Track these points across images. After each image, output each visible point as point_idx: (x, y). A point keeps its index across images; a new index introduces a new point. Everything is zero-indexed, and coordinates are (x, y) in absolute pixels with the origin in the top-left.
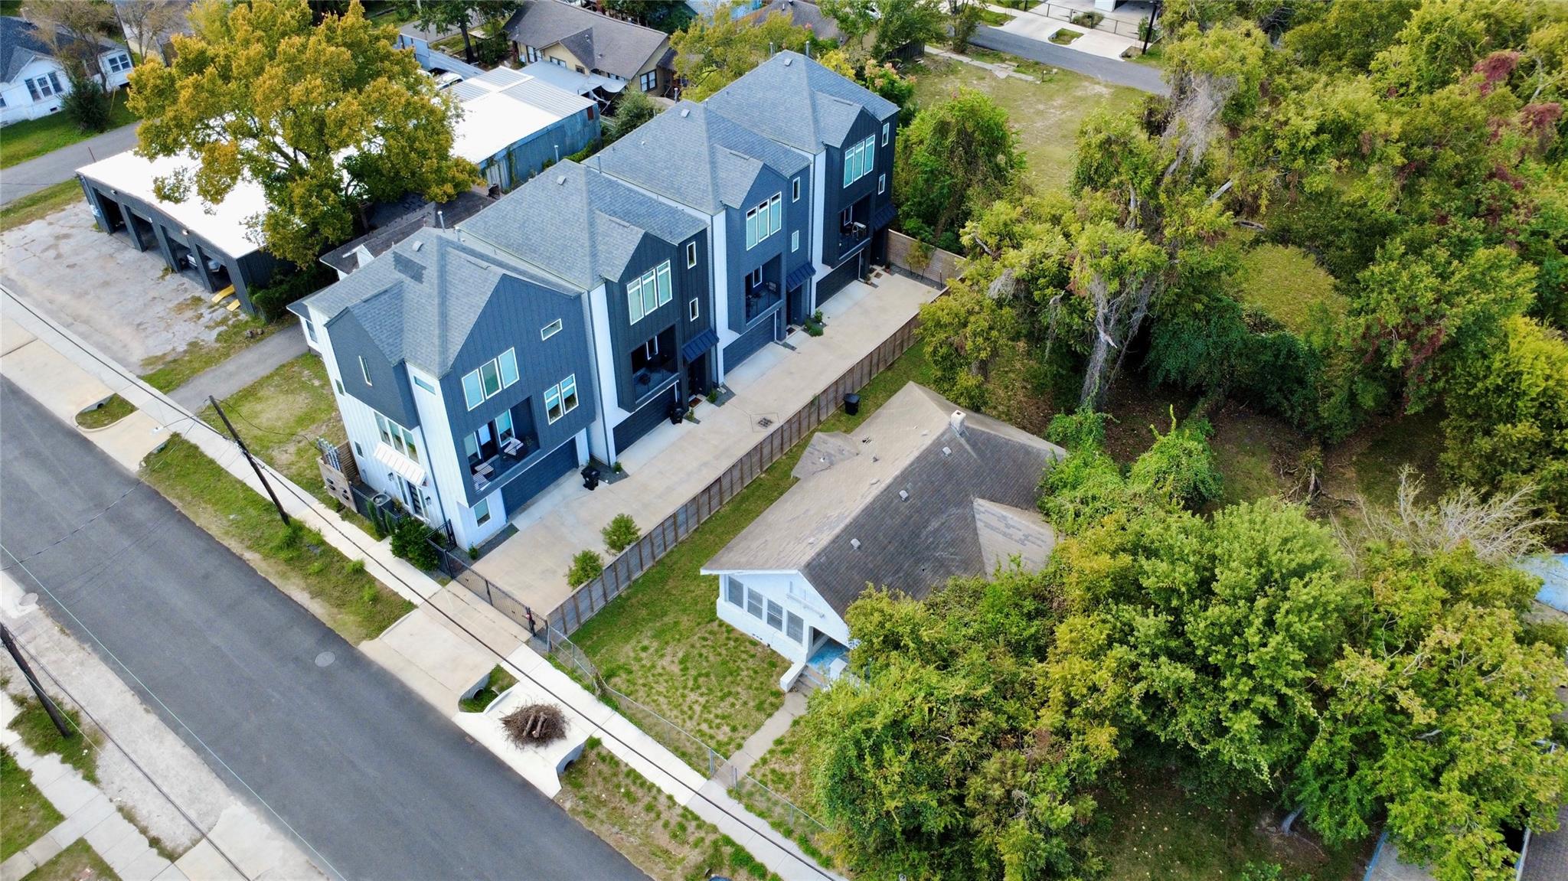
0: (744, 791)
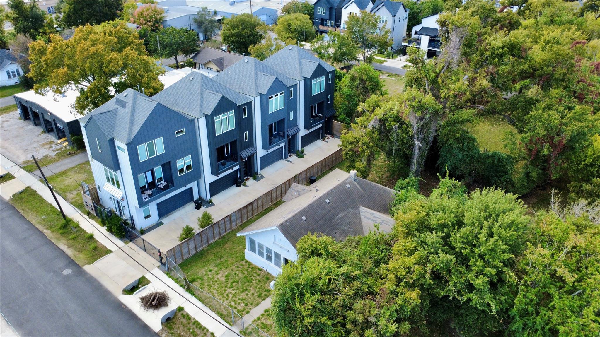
0: (248, 332)
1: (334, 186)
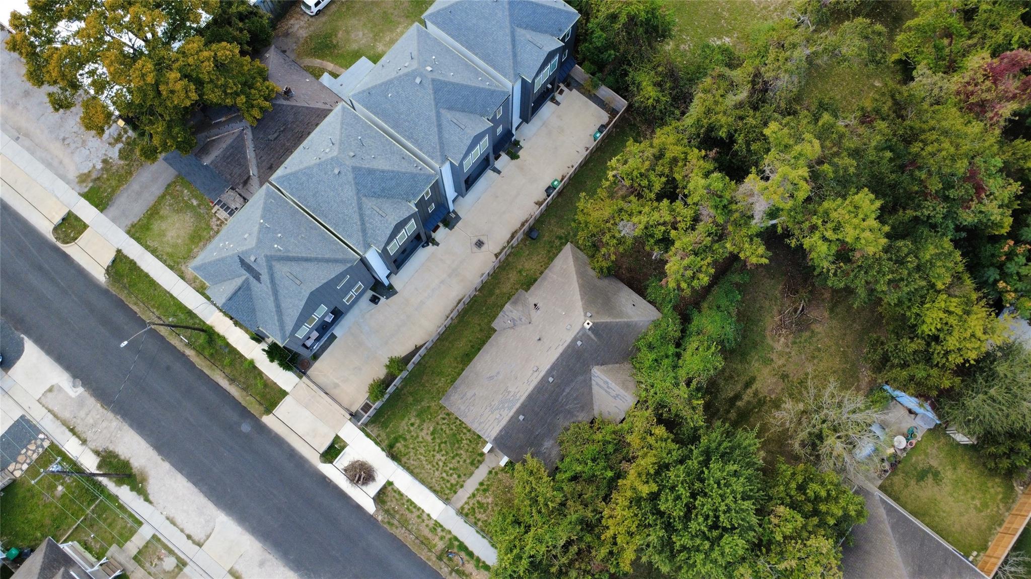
1: (560, 350)
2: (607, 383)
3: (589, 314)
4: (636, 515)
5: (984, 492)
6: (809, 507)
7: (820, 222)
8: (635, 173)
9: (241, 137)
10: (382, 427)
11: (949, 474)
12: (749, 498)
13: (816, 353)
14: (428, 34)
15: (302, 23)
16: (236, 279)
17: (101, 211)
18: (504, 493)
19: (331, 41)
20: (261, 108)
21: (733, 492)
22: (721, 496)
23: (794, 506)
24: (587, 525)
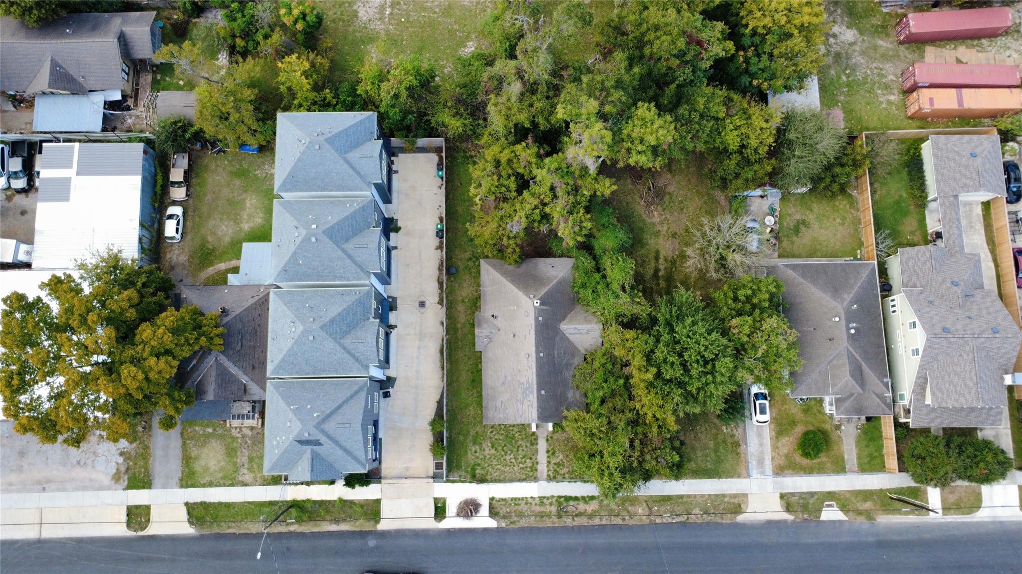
0: (551, 477)
1: (533, 332)
2: (576, 328)
3: (532, 296)
4: (657, 393)
5: (838, 211)
6: (748, 307)
7: (630, 145)
8: (493, 189)
9: (219, 364)
10: (458, 469)
11: (811, 216)
12: (712, 331)
13: (682, 205)
14: (288, 202)
15: (176, 252)
16: (305, 456)
17: (150, 487)
18: (566, 445)
19: (208, 249)
20: (218, 335)
21: (700, 335)
22: (695, 343)
23: (740, 314)
24: (632, 422)
